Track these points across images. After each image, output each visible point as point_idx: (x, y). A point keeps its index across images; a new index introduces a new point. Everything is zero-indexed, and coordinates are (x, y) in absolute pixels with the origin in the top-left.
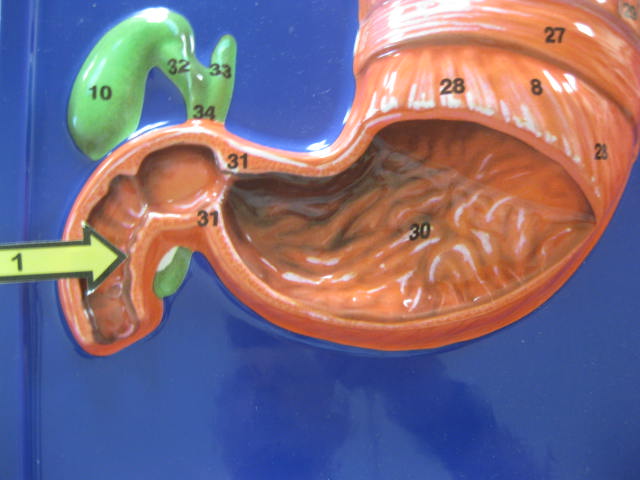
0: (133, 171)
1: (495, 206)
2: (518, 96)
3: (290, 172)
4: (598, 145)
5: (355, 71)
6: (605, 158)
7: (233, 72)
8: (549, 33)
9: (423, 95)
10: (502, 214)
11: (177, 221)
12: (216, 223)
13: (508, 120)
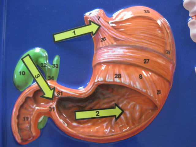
0: (31, 96)
1: (130, 104)
2: (136, 80)
3: (74, 97)
4: (158, 91)
5: (93, 66)
6: (160, 94)
7: (59, 66)
8: (145, 61)
9: (110, 78)
10: (132, 106)
11: (43, 110)
12: (54, 111)
13: (133, 86)
